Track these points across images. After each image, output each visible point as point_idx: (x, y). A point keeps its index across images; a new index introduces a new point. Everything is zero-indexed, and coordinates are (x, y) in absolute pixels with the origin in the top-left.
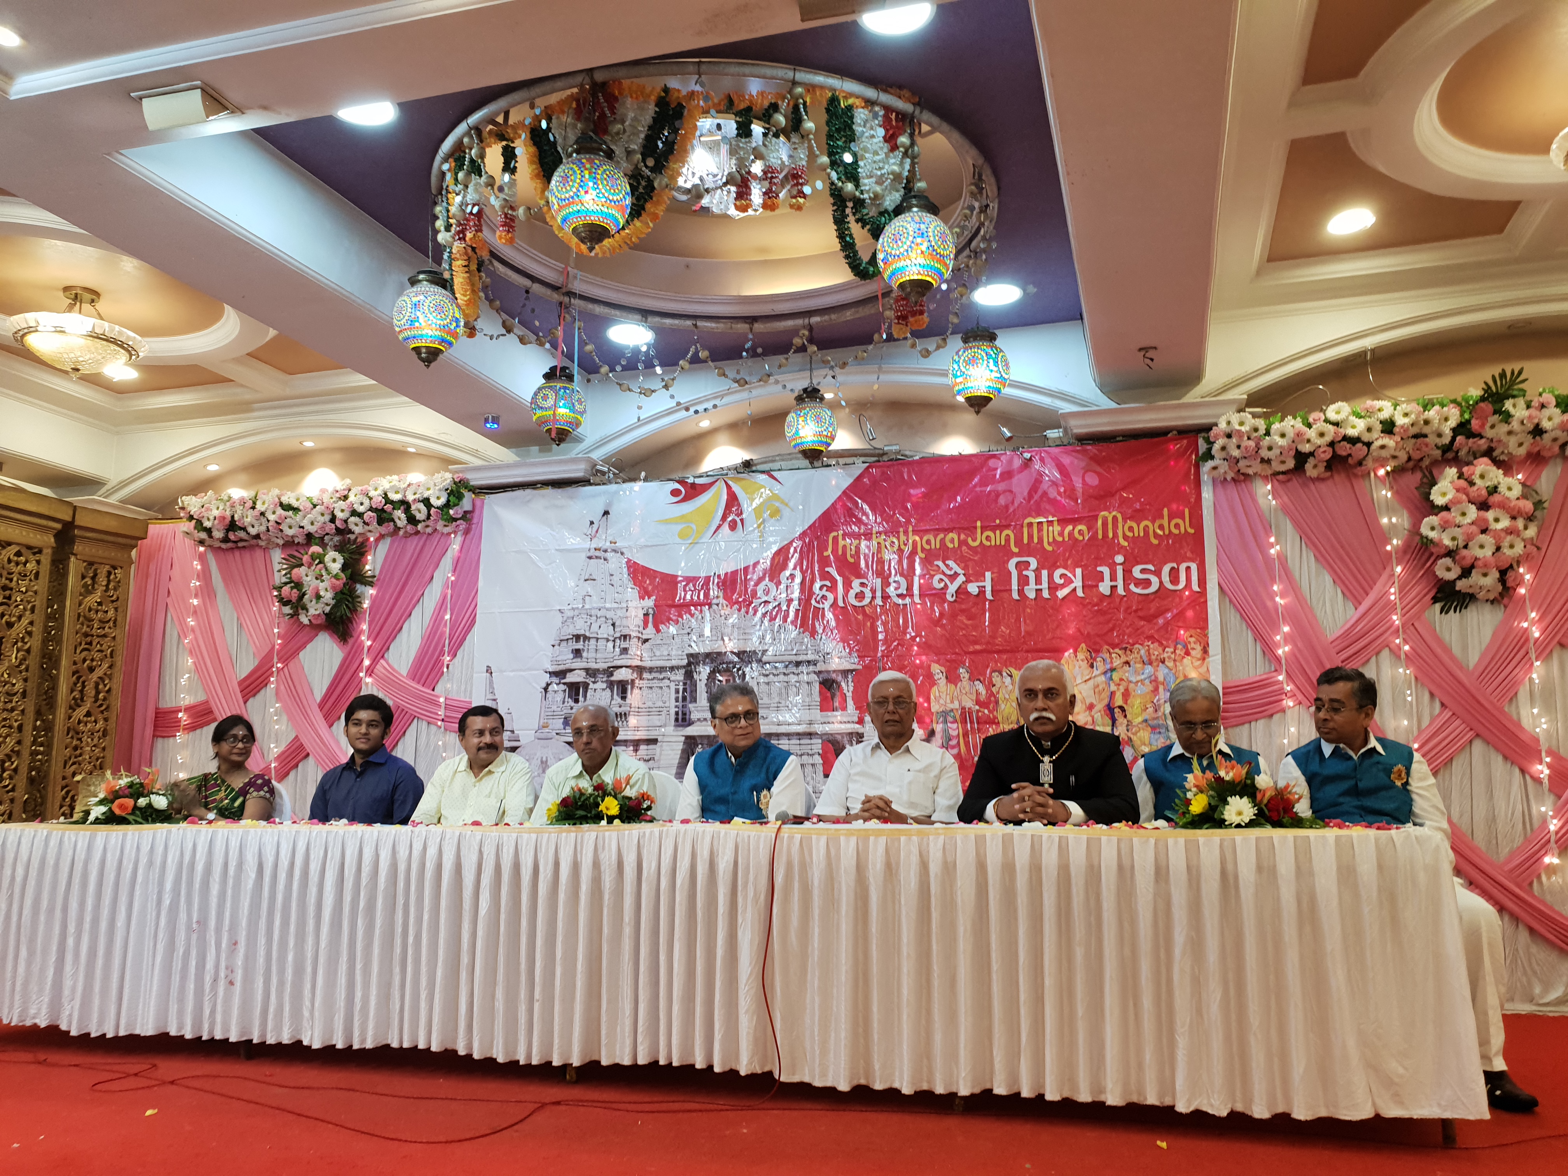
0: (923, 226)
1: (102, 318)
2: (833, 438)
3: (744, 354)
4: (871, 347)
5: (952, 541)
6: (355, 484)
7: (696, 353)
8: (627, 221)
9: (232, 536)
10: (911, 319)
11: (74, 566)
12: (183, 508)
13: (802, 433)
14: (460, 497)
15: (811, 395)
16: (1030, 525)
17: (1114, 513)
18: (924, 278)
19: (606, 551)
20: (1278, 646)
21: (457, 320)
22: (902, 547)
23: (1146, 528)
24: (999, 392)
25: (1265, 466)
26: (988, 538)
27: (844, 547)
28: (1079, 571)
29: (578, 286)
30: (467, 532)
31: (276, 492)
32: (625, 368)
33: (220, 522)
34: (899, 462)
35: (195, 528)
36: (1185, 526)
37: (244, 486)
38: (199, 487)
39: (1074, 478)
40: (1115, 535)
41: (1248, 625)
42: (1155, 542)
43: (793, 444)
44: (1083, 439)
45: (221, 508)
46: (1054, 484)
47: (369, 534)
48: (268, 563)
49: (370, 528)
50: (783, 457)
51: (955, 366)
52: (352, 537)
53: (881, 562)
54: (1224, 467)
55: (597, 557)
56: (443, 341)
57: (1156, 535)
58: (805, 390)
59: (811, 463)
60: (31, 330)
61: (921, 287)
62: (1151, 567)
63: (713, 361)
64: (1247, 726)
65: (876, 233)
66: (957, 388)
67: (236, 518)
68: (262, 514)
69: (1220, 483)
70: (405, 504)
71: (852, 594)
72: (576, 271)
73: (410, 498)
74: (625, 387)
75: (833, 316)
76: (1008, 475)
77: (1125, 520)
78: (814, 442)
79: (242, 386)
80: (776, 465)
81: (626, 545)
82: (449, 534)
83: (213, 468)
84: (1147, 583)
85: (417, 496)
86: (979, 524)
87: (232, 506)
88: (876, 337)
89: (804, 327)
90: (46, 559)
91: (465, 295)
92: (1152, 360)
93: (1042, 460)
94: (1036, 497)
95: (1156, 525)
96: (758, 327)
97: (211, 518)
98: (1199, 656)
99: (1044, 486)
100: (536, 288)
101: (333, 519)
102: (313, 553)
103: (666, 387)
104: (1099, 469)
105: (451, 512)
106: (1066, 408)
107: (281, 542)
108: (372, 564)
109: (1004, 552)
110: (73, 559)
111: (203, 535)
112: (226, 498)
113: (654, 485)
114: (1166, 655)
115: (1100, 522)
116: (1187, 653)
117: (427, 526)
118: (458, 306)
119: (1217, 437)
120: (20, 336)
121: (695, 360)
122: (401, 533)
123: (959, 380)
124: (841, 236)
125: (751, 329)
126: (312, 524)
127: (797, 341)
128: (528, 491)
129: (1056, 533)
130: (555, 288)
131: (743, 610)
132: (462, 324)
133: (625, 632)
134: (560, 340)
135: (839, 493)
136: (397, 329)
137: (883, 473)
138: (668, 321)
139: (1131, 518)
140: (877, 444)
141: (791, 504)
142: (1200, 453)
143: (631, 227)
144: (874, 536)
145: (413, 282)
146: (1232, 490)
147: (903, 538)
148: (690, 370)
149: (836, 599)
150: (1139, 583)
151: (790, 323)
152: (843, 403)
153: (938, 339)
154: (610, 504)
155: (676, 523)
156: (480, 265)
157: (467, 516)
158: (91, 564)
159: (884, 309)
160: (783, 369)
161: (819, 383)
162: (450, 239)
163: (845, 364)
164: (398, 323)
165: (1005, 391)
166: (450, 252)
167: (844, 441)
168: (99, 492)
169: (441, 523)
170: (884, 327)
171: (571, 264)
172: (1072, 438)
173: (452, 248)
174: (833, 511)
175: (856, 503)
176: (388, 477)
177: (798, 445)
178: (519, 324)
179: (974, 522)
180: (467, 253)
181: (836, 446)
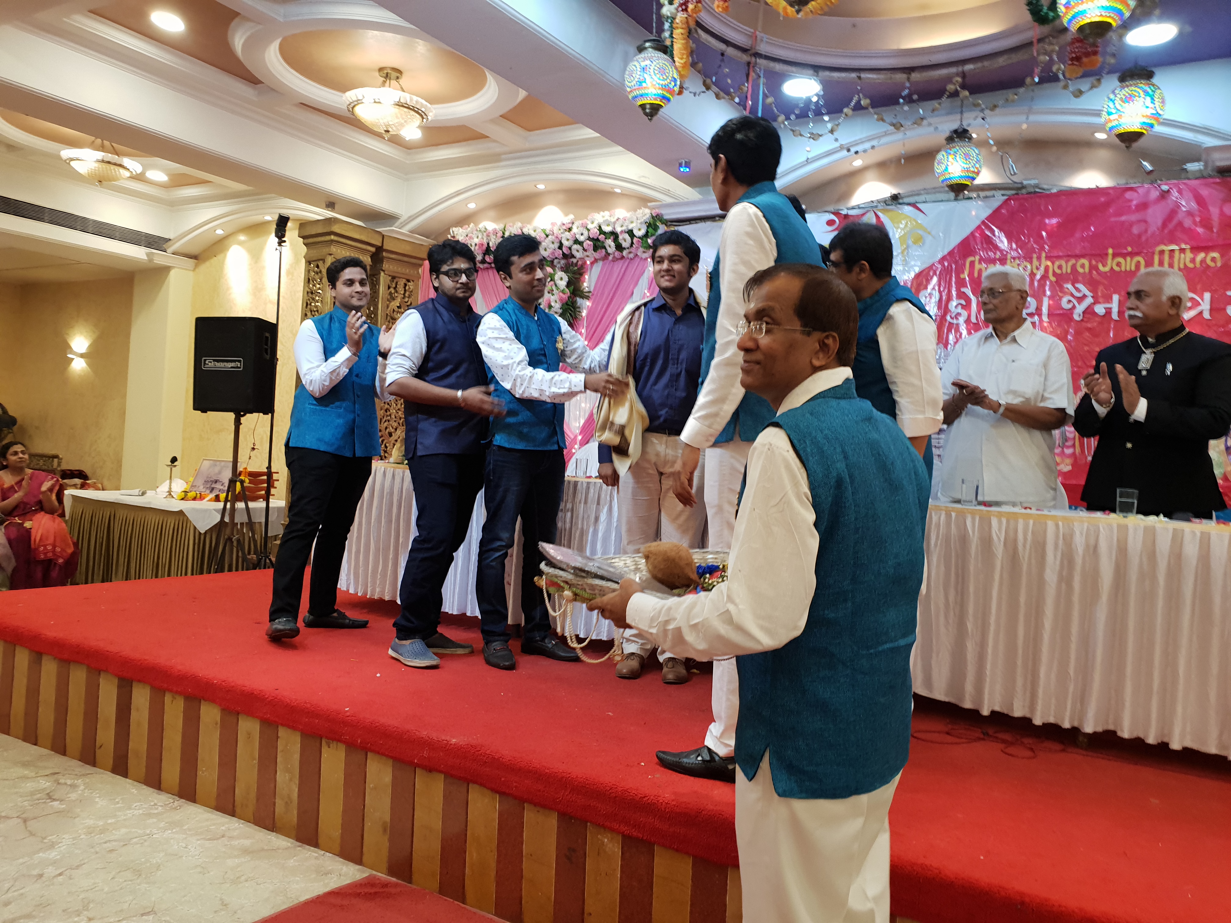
1: (404, 91)
2: (978, 173)
3: (901, 101)
4: (1021, 90)
5: (1083, 266)
6: (577, 218)
7: (859, 102)
10: (1085, 60)
11: (383, 279)
13: (950, 169)
14: (656, 228)
15: (961, 135)
16: (1162, 252)
18: (1104, 19)
21: (675, 80)
22: (1035, 271)
24: (1152, 128)
26: (1119, 264)
28: (1207, 296)
29: (763, 48)
31: (519, 225)
32: (798, 117)
33: (480, 247)
34: (1036, 194)
37: (494, 220)
38: (463, 221)
39: (1212, 209)
43: (942, 179)
45: (480, 237)
46: (1190, 213)
47: (586, 259)
49: (587, 254)
50: (927, 191)
51: (1111, 104)
52: (575, 261)
56: (664, 98)
58: (955, 131)
59: (957, 196)
60: (358, 102)
61: (1100, 28)
63: (872, 108)
66: (1109, 125)
70: (614, 235)
72: (762, 35)
73: (618, 230)
74: (798, 132)
75: (986, 64)
76: (1143, 206)
78: (961, 177)
79: (495, 141)
80: (922, 198)
83: (472, 206)
85: (623, 228)
86: (1110, 251)
87: (488, 236)
88: (1028, 80)
89: (957, 74)
91: (682, 59)
93: (1180, 192)
94: (1171, 226)
96: (915, 76)
99: (1180, 216)
100: (730, 51)
101: (561, 247)
103: (832, 131)
106: (1209, 142)
108: (588, 283)
110: (382, 274)
112: (483, 229)
117: (630, 253)
118: (676, 68)
120: (351, 107)
121: (858, 107)
122: (611, 258)
123: (1112, 117)
125: (908, 79)
127: (951, 87)
128: (709, 223)
129: (1188, 260)
130: (744, 50)
132: (678, 83)
134: (748, 95)
135: (978, 223)
136: (629, 90)
137: (1021, 205)
138: (836, 75)
140: (1016, 179)
141: (933, 233)
144: (1008, 261)
145: (641, 49)
147: (1035, 262)
148: (852, 116)
149: (969, 316)
151: (944, 72)
152: (992, 142)
153: (1092, 79)
156: (690, 32)
158: (393, 278)
159: (1038, 54)
160: (936, 113)
161: (969, 125)
162: (674, 11)
163: (995, 106)
164: (629, 84)
165: (1159, 129)
166: (672, 23)
167: (986, 177)
168: (396, 224)
169: (641, 250)
170: (1037, 70)
171: (760, 29)
172: (1213, 170)
173: (674, 19)
174: (971, 239)
175: (993, 232)
176: (602, 213)
177: (946, 180)
178: (715, 84)
179: (1107, 249)
180: (687, 22)
181: (979, 181)
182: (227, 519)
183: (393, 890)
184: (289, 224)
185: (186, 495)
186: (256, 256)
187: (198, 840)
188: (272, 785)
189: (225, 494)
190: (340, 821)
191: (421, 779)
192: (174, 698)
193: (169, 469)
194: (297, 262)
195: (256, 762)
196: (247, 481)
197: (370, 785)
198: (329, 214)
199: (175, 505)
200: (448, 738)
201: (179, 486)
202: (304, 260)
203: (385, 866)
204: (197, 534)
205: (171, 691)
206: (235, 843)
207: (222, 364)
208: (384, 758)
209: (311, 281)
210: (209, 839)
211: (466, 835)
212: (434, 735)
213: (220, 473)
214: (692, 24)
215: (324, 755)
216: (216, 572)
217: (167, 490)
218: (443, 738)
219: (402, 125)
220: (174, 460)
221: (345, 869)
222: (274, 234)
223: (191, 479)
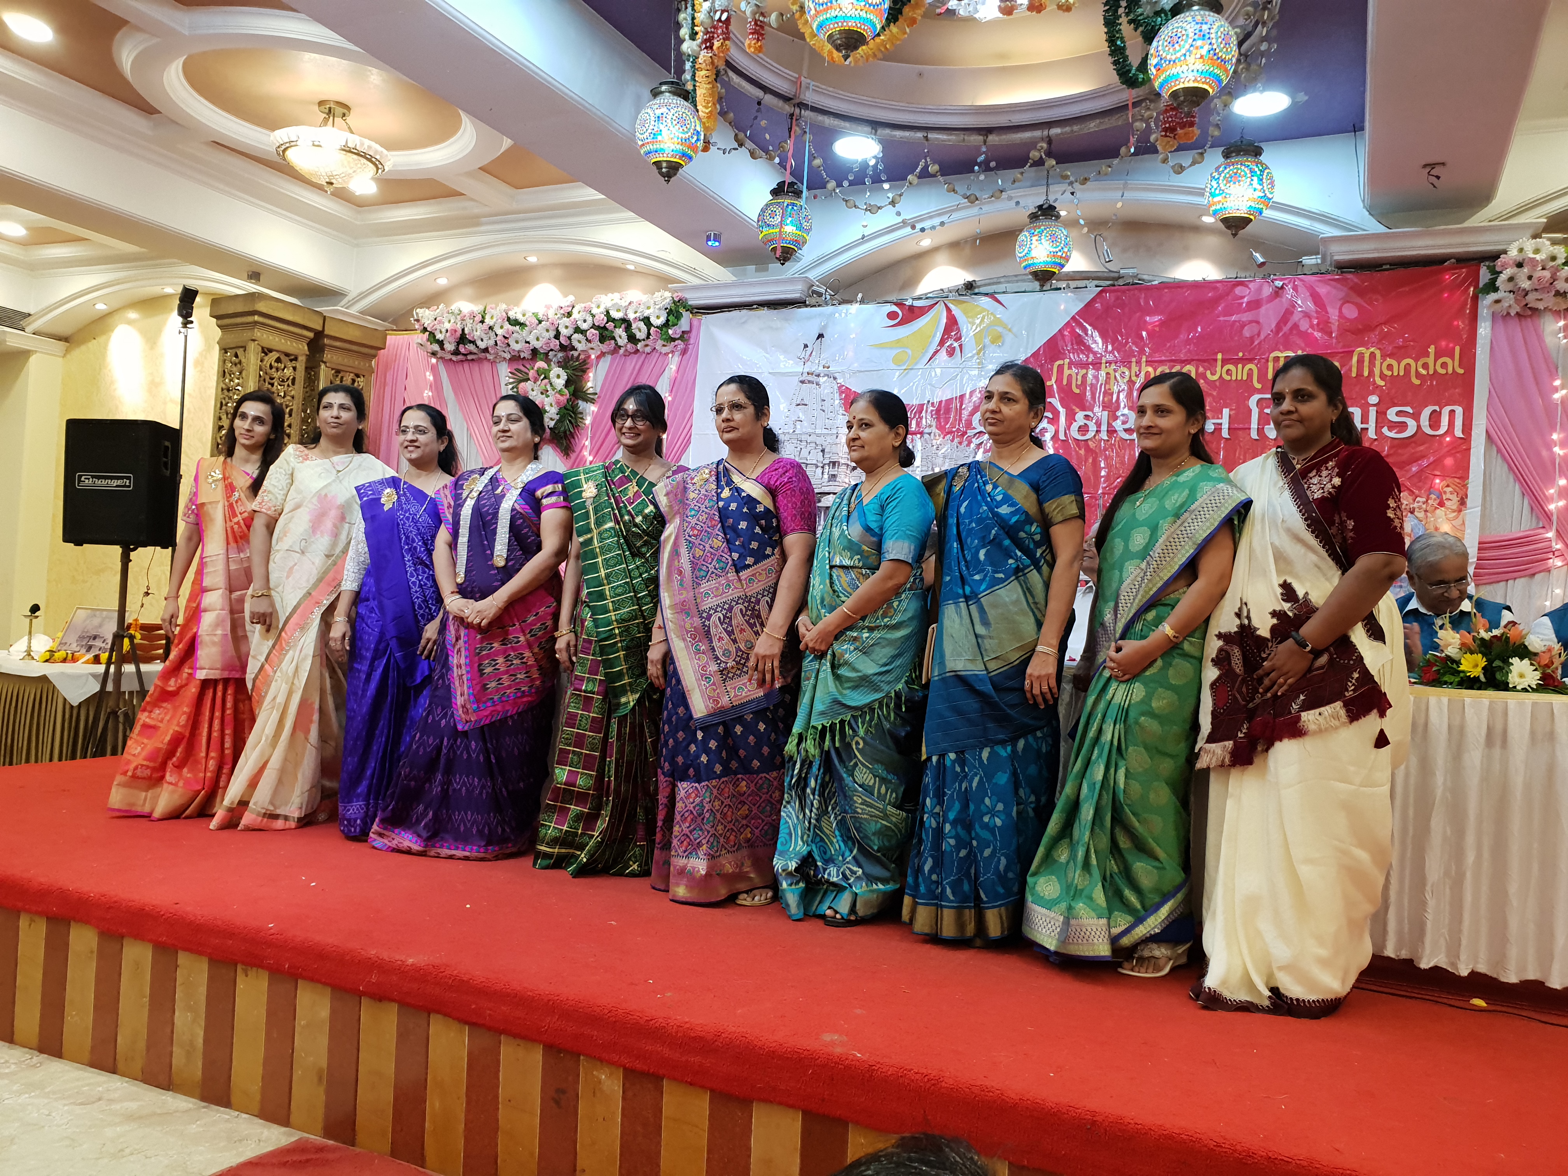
0: (1205, 27)
1: (352, 132)
2: (1067, 259)
3: (976, 168)
4: (1116, 161)
6: (578, 301)
7: (926, 167)
8: (883, 28)
9: (462, 349)
10: (1180, 131)
11: (324, 372)
12: (418, 321)
13: (1034, 253)
14: (678, 316)
15: (1047, 212)
17: (1372, 349)
18: (1201, 85)
19: (818, 376)
20: (1550, 500)
21: (698, 133)
22: (1134, 378)
23: (1408, 367)
24: (1261, 213)
25: (1559, 299)
26: (1228, 372)
27: (1070, 375)
29: (809, 97)
30: (684, 352)
31: (503, 307)
32: (851, 184)
33: (451, 334)
34: (1136, 287)
35: (428, 340)
36: (1453, 365)
37: (471, 300)
38: (431, 300)
39: (1330, 310)
40: (1371, 373)
41: (1517, 479)
42: (1417, 382)
43: (1024, 264)
44: (1342, 267)
45: (452, 321)
46: (1306, 315)
47: (591, 351)
48: (495, 376)
49: (592, 345)
50: (1008, 279)
51: (1214, 183)
52: (575, 354)
53: (1108, 393)
54: (1509, 300)
55: (809, 382)
56: (683, 155)
57: (1418, 375)
58: (1040, 207)
59: (1042, 286)
60: (291, 144)
61: (1196, 96)
62: (1409, 410)
63: (942, 175)
64: (1503, 584)
65: (1149, 36)
66: (1213, 208)
67: (466, 331)
68: (491, 328)
69: (1501, 318)
70: (626, 323)
71: (1075, 426)
72: (807, 80)
73: (631, 316)
74: (851, 202)
75: (1075, 128)
76: (1255, 304)
77: (1384, 357)
78: (1047, 263)
79: (472, 200)
80: (1001, 288)
81: (839, 369)
82: (667, 354)
83: (443, 282)
84: (1403, 426)
85: (638, 315)
86: (1220, 356)
87: (463, 320)
88: (1123, 150)
89: (1042, 139)
90: (301, 365)
91: (706, 107)
92: (1438, 177)
93: (1295, 288)
94: (1286, 329)
95: (1420, 363)
96: (993, 139)
97: (444, 331)
98: (1455, 507)
99: (1296, 317)
100: (768, 99)
101: (557, 336)
102: (539, 368)
103: (893, 203)
104: (1359, 300)
105: (670, 332)
106: (1328, 231)
107: (507, 356)
108: (593, 381)
109: (1246, 388)
110: (323, 366)
111: (436, 347)
112: (457, 312)
113: (869, 308)
114: (1416, 505)
115: (1355, 359)
116: (1441, 504)
117: (647, 345)
118: (699, 119)
119: (1504, 266)
120: (283, 150)
121: (925, 174)
122: (622, 351)
123: (1216, 199)
124: (1112, 39)
125: (985, 142)
126: (538, 339)
127: (1034, 155)
128: (744, 312)
130: (786, 99)
131: (956, 440)
132: (702, 137)
133: (835, 458)
134: (790, 154)
135: (1068, 318)
136: (640, 143)
137: (1117, 298)
138: (898, 133)
139: (1391, 356)
140: (1112, 267)
141: (1015, 330)
142: (1481, 285)
143: (887, 32)
144: (1103, 366)
145: (655, 93)
146: (1515, 327)
147: (1135, 368)
148: (918, 185)
149: (1057, 432)
150: (1392, 426)
151: (1027, 135)
152: (1082, 222)
153: (1193, 153)
154: (825, 327)
155: (891, 348)
156: (718, 74)
157: (684, 336)
158: (338, 371)
159: (1134, 121)
160: (1017, 184)
161: (1056, 200)
162: (696, 48)
163: (1086, 180)
164: (641, 137)
165: (1268, 213)
166: (694, 62)
167: (1078, 263)
168: (343, 303)
169: (660, 342)
170: (1133, 140)
171: (805, 73)
172: (1331, 265)
173: (697, 58)
174: (1059, 338)
175: (1085, 330)
176: (610, 295)
177: (1029, 266)
178: (750, 138)
179: (1216, 354)
180: (712, 63)
181: (1069, 268)
182: (110, 687)
183: (330, 1156)
184: (198, 299)
185: (52, 656)
186: (152, 339)
187: (65, 1105)
188: (169, 1030)
189: (107, 654)
190: (260, 1070)
191: (368, 1011)
192: (32, 920)
193: (28, 620)
194: (208, 348)
195: (146, 1000)
196: (138, 636)
197: (301, 1022)
198: (252, 287)
199: (36, 669)
200: (403, 958)
201: (42, 644)
202: (217, 347)
203: (320, 1125)
204: (68, 707)
205: (29, 911)
206: (117, 1107)
207: (104, 482)
208: (320, 986)
209: (227, 375)
210: (81, 1104)
211: (426, 1080)
212: (385, 955)
213: (100, 626)
214: (722, 66)
215: (240, 986)
216: (94, 756)
217: (25, 648)
218: (397, 957)
219: (349, 176)
220: (35, 609)
221: (266, 1133)
222: (176, 312)
223: (60, 635)
